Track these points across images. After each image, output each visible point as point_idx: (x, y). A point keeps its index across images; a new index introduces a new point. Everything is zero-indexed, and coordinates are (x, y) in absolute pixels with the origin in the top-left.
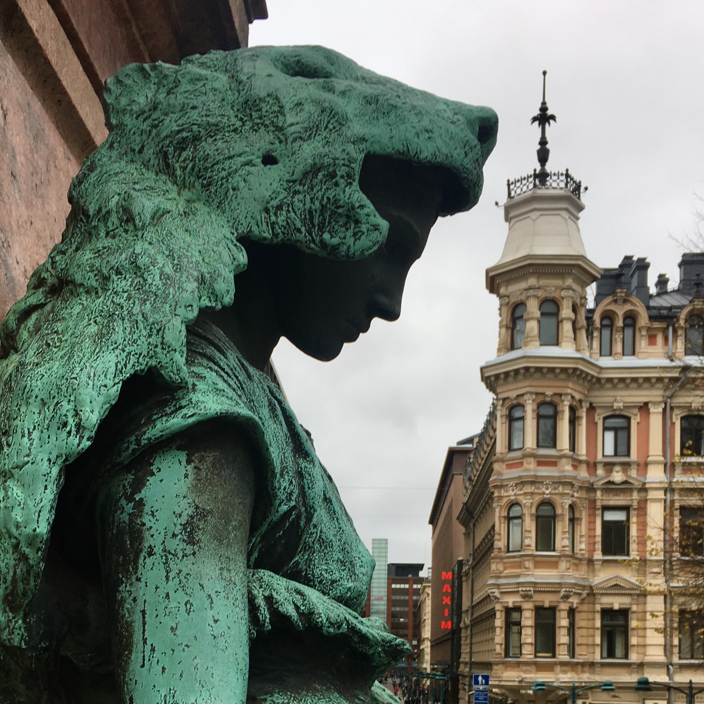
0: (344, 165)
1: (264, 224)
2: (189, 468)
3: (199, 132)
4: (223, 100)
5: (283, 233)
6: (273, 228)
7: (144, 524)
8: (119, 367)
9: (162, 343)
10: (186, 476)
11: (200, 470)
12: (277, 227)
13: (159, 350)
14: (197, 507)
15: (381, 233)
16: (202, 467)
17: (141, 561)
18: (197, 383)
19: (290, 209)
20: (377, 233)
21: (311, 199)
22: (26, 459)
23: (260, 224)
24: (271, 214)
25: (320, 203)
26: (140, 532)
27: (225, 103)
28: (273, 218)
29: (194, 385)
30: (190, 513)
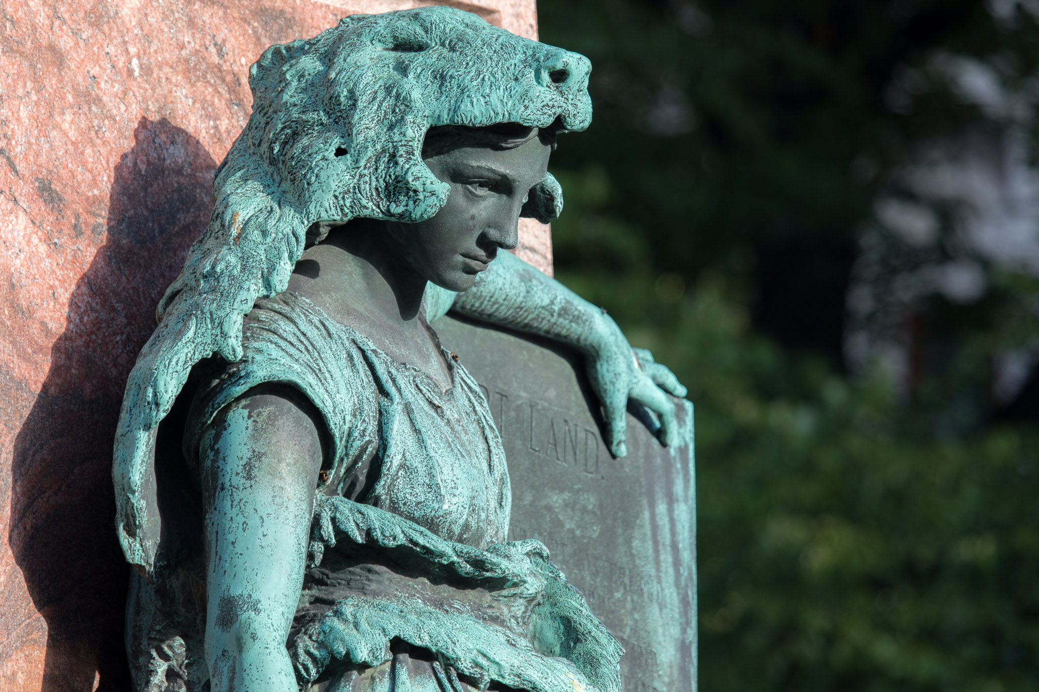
0: (402, 146)
1: (333, 209)
2: (250, 422)
3: (297, 127)
4: (317, 96)
5: (352, 212)
6: (342, 210)
7: (219, 467)
8: (189, 355)
9: (222, 333)
10: (247, 428)
11: (257, 422)
12: (345, 209)
13: (218, 338)
14: (254, 451)
15: (437, 197)
16: (258, 420)
17: (217, 495)
18: (256, 356)
19: (357, 190)
20: (434, 197)
21: (376, 178)
22: (128, 429)
23: (328, 210)
24: (339, 199)
25: (384, 180)
26: (216, 473)
27: (317, 99)
28: (341, 202)
29: (253, 358)
30: (249, 456)
